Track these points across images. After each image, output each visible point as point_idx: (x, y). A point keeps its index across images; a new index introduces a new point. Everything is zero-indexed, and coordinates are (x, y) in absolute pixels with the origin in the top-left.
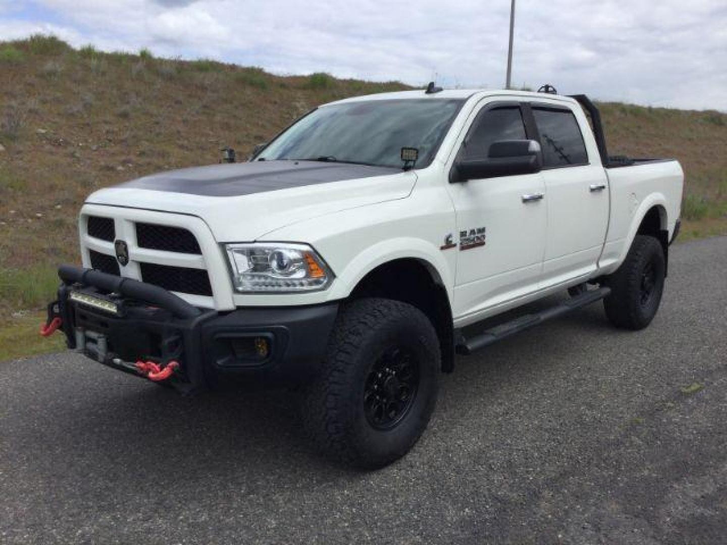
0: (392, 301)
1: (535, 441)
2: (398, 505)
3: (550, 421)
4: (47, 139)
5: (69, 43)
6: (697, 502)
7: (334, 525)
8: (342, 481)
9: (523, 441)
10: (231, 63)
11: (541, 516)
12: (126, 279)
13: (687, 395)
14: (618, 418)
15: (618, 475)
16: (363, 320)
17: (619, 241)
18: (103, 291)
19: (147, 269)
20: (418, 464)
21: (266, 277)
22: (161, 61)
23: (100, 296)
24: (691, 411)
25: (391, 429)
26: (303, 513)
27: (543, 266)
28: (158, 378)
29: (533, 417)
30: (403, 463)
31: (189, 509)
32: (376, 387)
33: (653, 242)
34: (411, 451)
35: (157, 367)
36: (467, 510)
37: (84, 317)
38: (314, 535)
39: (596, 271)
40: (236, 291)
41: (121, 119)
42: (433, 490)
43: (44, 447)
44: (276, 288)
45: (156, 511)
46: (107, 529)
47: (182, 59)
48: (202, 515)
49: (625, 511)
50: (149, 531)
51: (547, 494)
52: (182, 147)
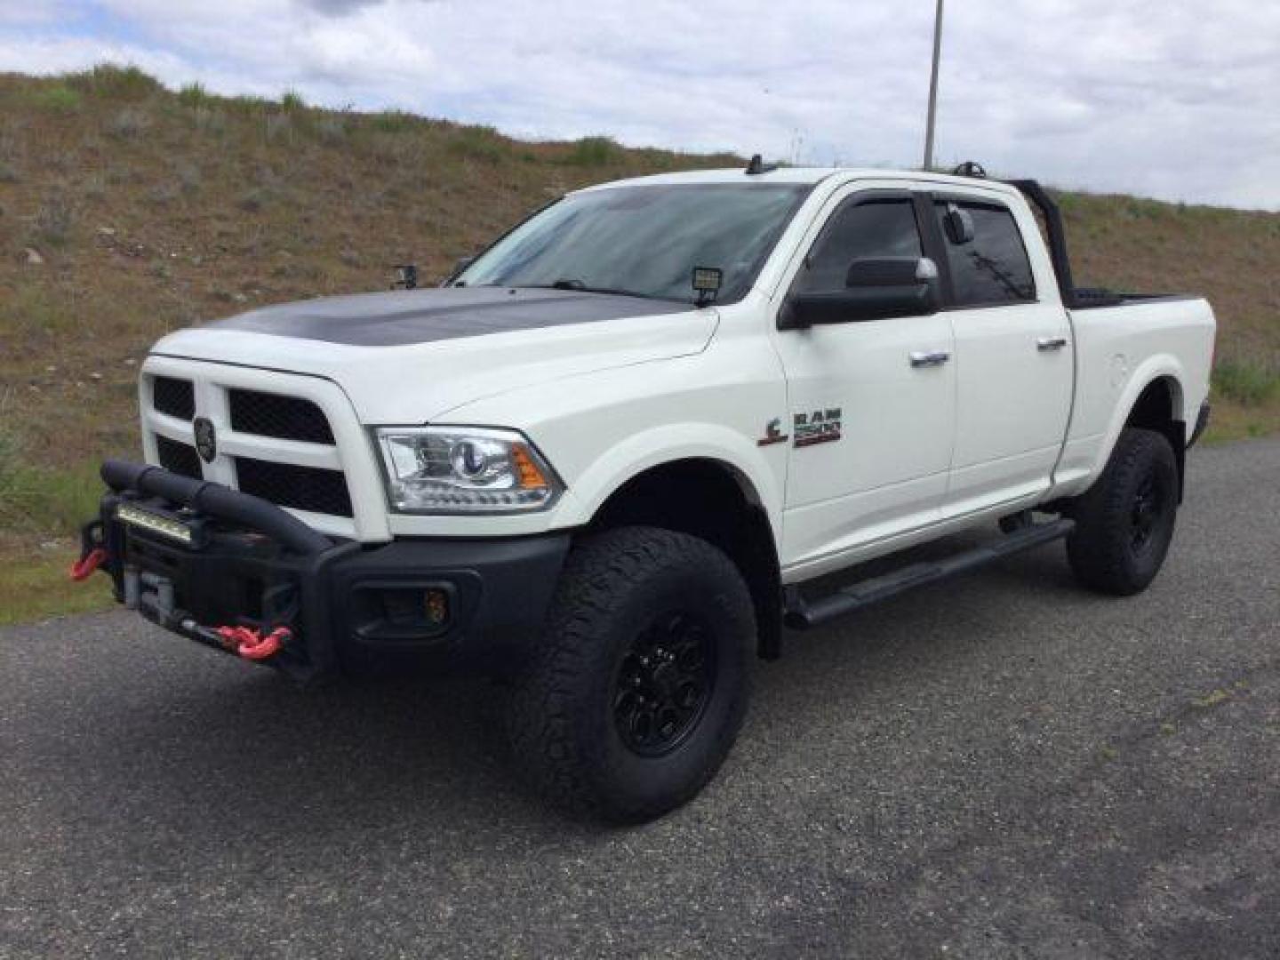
0: (669, 532)
1: (921, 783)
2: (668, 886)
3: (951, 750)
4: (116, 245)
5: (160, 80)
6: (1194, 897)
7: (554, 917)
8: (577, 842)
9: (899, 784)
10: (441, 117)
11: (917, 913)
12: (210, 484)
13: (1202, 711)
14: (1072, 747)
15: (1060, 846)
16: (614, 564)
17: (1095, 437)
18: (172, 504)
19: (246, 468)
20: (710, 816)
21: (446, 486)
22: (319, 114)
23: (166, 513)
24: (1205, 739)
25: (662, 755)
26: (501, 895)
27: (949, 477)
28: (254, 653)
29: (921, 741)
30: (684, 815)
31: (307, 883)
32: (638, 680)
33: (1157, 441)
34: (702, 793)
35: (253, 637)
36: (786, 898)
37: (138, 549)
38: (517, 933)
39: (1049, 490)
40: (393, 509)
41: (245, 214)
42: (731, 860)
43: (72, 770)
44: (463, 506)
45: (250, 884)
46: (163, 912)
47: (355, 109)
48: (328, 893)
49: (1066, 910)
50: (234, 917)
51: (930, 874)
52: (349, 262)
